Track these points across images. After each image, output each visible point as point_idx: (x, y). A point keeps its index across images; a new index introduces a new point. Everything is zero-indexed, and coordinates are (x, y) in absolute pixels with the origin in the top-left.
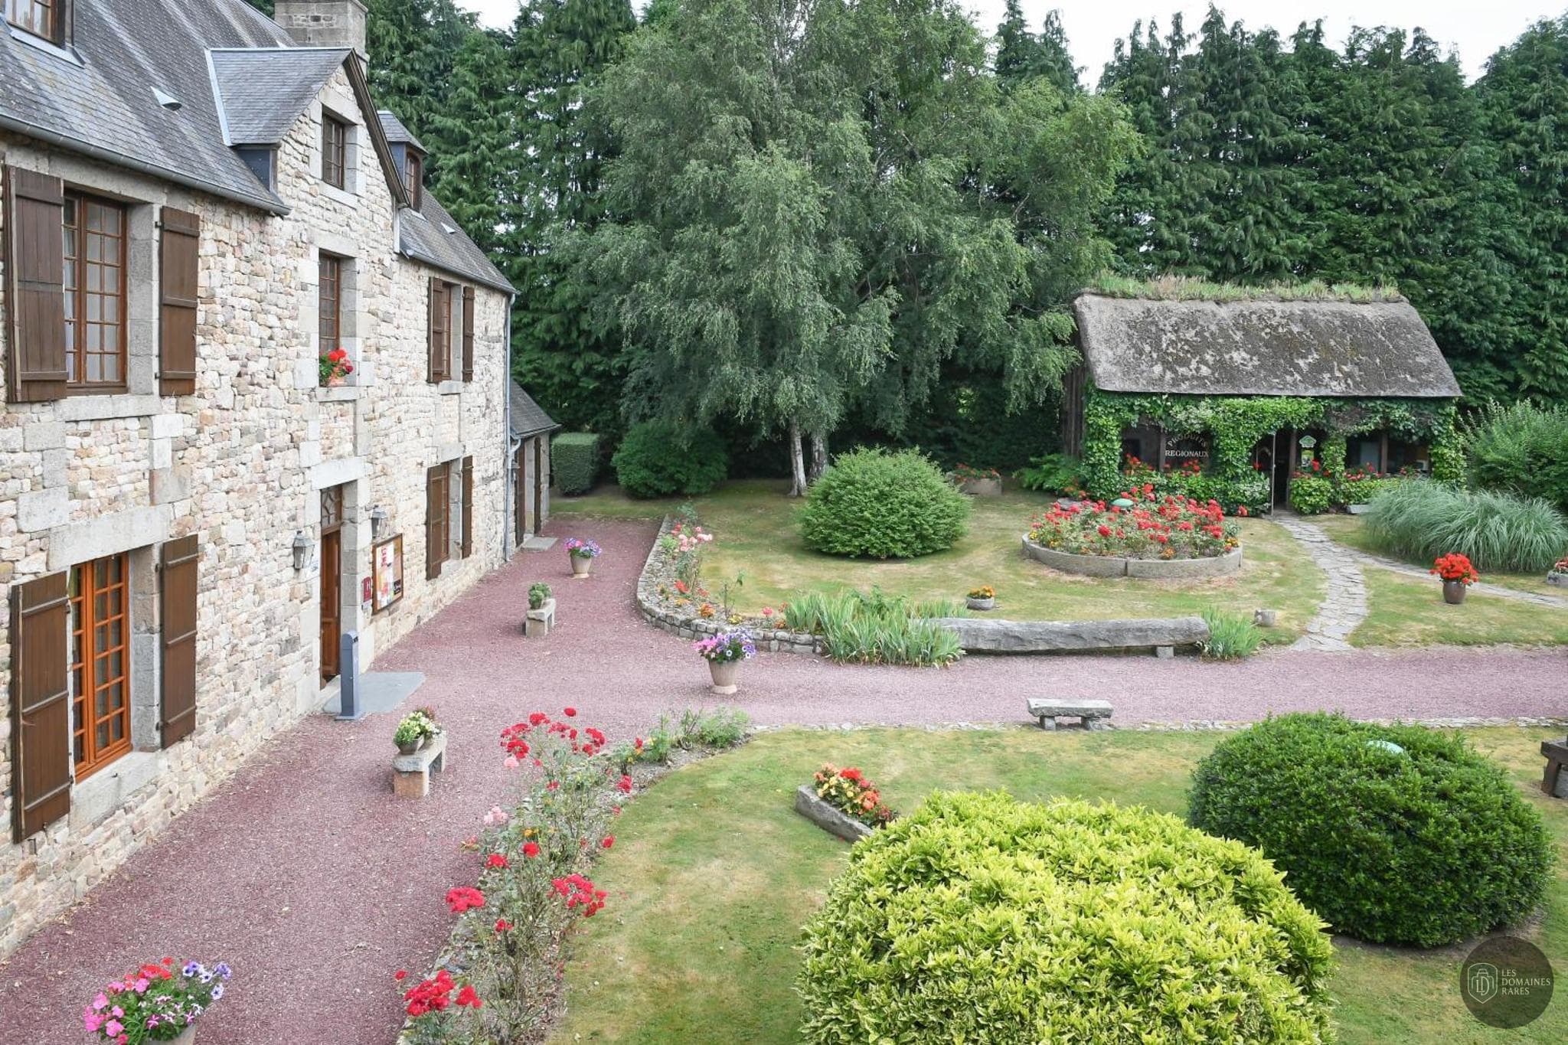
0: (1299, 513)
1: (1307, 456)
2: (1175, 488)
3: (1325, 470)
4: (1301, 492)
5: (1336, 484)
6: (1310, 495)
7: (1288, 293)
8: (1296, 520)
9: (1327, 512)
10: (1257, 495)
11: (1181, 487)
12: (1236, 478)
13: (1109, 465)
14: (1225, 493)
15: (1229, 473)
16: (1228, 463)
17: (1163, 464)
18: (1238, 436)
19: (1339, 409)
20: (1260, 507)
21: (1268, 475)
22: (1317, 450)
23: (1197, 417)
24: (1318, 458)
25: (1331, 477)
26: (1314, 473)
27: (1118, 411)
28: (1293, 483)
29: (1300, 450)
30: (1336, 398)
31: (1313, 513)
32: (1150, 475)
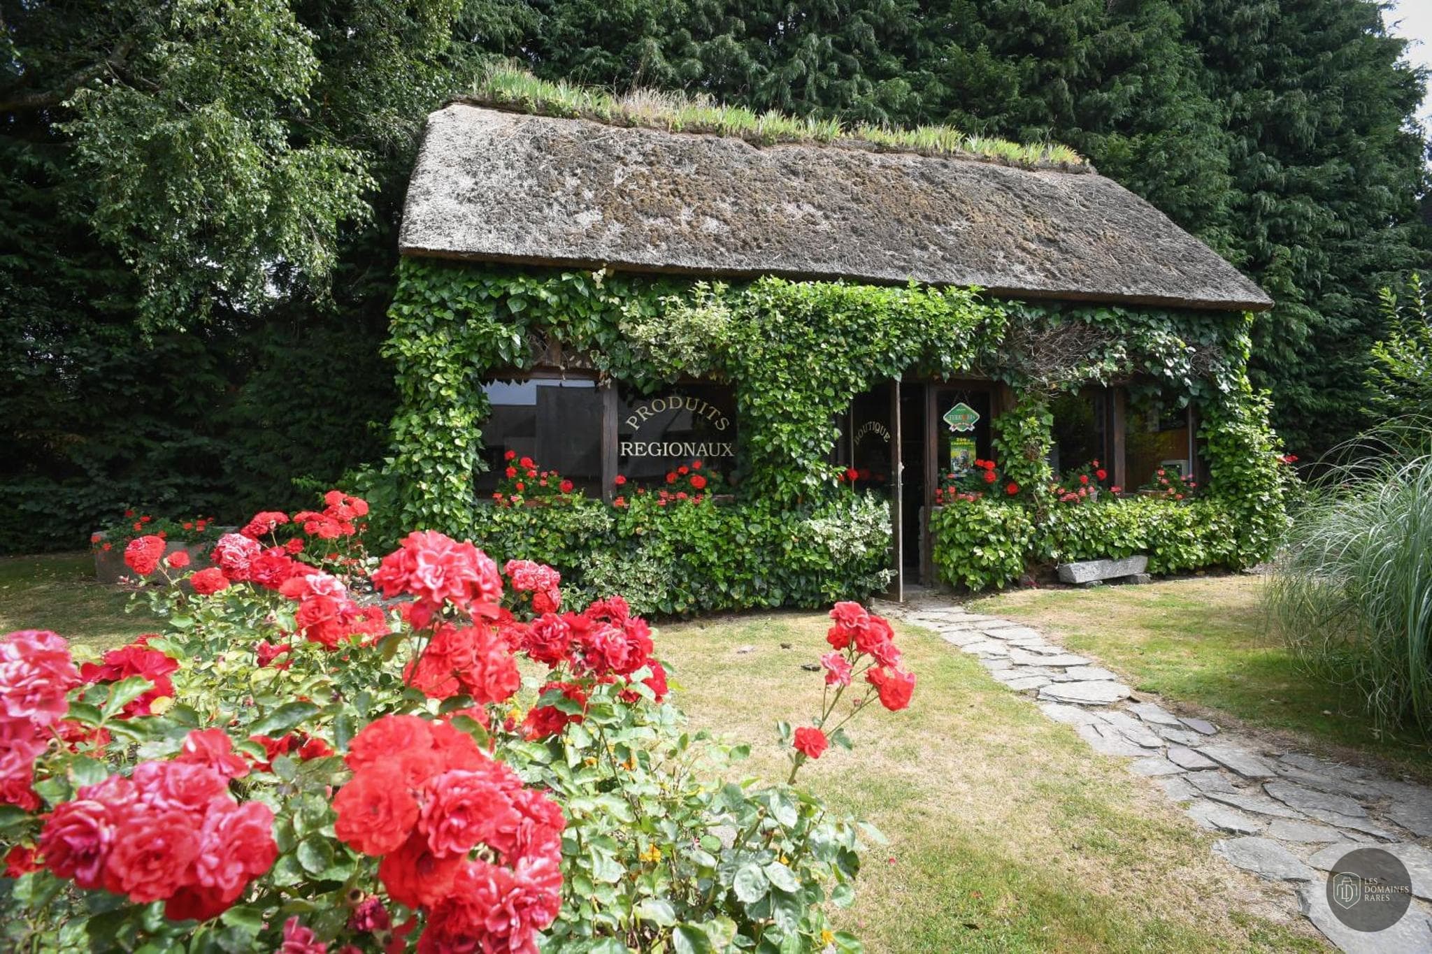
0: (959, 591)
1: (960, 452)
2: (635, 540)
3: (1007, 480)
4: (961, 538)
5: (1038, 515)
6: (984, 542)
7: (890, 139)
8: (956, 613)
9: (1016, 584)
10: (860, 548)
11: (655, 534)
12: (802, 502)
13: (438, 479)
14: (773, 546)
15: (784, 492)
16: (779, 459)
17: (612, 475)
18: (801, 380)
19: (1038, 326)
20: (869, 583)
21: (884, 492)
22: (983, 436)
23: (689, 327)
24: (984, 452)
25: (1024, 496)
26: (984, 489)
27: (464, 315)
28: (940, 516)
29: (946, 437)
30: (1031, 299)
31: (990, 589)
32: (570, 508)
